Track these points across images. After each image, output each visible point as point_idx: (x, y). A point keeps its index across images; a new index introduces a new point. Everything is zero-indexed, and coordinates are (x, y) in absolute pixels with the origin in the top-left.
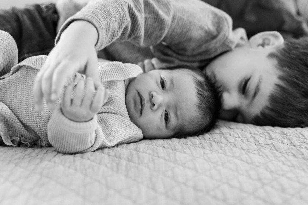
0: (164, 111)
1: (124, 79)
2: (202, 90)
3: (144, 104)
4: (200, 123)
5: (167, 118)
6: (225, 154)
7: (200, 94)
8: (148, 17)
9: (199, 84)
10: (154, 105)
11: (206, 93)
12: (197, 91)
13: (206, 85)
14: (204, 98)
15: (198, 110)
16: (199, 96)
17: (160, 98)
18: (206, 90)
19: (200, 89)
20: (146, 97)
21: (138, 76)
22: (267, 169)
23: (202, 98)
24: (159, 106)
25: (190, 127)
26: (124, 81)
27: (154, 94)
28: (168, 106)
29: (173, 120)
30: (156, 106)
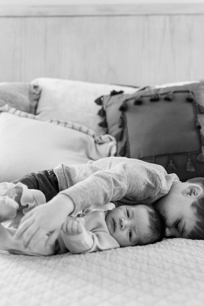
0: (129, 230)
1: (105, 211)
2: (152, 217)
3: (116, 225)
4: (151, 238)
5: (130, 235)
6: (167, 249)
7: (151, 220)
8: (115, 188)
9: (150, 214)
10: (122, 226)
11: (155, 220)
12: (149, 218)
13: (155, 214)
14: (153, 222)
15: (150, 229)
16: (150, 221)
17: (126, 222)
18: (155, 218)
19: (151, 217)
20: (117, 222)
21: (113, 209)
22: (190, 254)
23: (152, 222)
24: (126, 227)
25: (145, 240)
26: (105, 212)
27: (123, 219)
28: (131, 227)
29: (134, 236)
30: (124, 227)
